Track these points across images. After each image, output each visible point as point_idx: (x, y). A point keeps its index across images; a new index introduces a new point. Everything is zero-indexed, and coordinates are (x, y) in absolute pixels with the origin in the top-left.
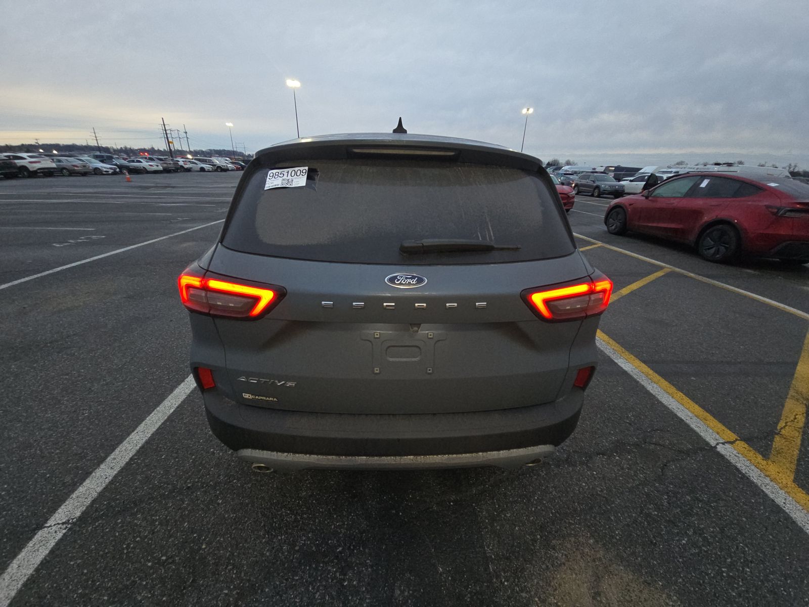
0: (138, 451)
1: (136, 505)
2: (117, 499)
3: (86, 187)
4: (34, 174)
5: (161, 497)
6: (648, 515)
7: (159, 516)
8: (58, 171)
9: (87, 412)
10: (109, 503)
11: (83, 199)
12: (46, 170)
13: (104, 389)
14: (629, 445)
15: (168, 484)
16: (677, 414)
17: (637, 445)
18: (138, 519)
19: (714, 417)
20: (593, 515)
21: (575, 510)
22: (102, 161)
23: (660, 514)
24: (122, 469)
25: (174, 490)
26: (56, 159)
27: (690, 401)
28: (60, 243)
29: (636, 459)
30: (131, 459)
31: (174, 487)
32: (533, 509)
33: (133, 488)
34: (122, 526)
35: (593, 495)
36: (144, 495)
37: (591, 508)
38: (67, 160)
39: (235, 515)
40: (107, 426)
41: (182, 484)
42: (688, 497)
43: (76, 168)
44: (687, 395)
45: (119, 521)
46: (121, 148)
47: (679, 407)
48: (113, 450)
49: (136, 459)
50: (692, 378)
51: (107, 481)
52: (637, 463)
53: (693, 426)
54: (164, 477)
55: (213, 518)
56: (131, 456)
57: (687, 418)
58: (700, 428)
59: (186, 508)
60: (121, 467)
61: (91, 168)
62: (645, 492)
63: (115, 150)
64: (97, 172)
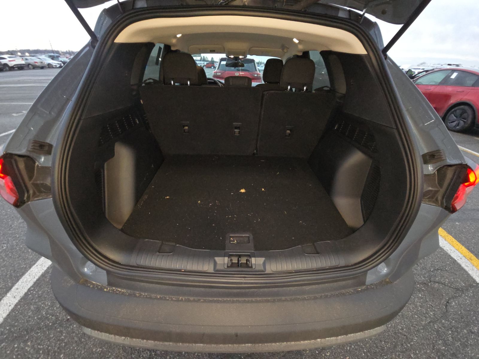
0: (35, 283)
1: (28, 333)
2: (16, 326)
3: (40, 76)
4: (12, 69)
5: (46, 327)
6: (438, 350)
7: (43, 346)
8: (26, 66)
9: (5, 245)
10: (10, 329)
11: (38, 84)
12: (19, 66)
13: (21, 226)
14: (418, 283)
15: (53, 316)
16: (451, 255)
17: (424, 284)
18: (28, 346)
19: (476, 257)
20: (397, 353)
21: (383, 349)
22: (53, 59)
23: (446, 349)
24: (21, 299)
25: (56, 321)
26: (25, 58)
27: (458, 243)
28: (17, 113)
29: (426, 298)
30: (29, 290)
31: (57, 318)
32: (348, 349)
33: (27, 318)
34: (17, 351)
35: (395, 333)
36: (34, 324)
37: (395, 347)
38: (31, 59)
39: (101, 350)
40: (17, 259)
41: (63, 317)
42: (465, 331)
43: (37, 64)
44: (455, 238)
45: (16, 346)
46: (66, 51)
47: (451, 249)
48: (18, 280)
49: (32, 290)
50: (457, 223)
51: (11, 308)
52: (427, 301)
53: (463, 265)
54: (50, 309)
55: (83, 352)
56: (29, 287)
57: (458, 259)
58: (468, 267)
59: (63, 340)
60: (21, 297)
61: (45, 64)
62: (435, 328)
63: (62, 53)
64: (50, 66)
